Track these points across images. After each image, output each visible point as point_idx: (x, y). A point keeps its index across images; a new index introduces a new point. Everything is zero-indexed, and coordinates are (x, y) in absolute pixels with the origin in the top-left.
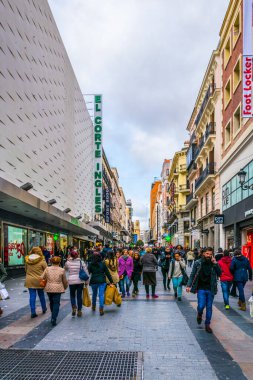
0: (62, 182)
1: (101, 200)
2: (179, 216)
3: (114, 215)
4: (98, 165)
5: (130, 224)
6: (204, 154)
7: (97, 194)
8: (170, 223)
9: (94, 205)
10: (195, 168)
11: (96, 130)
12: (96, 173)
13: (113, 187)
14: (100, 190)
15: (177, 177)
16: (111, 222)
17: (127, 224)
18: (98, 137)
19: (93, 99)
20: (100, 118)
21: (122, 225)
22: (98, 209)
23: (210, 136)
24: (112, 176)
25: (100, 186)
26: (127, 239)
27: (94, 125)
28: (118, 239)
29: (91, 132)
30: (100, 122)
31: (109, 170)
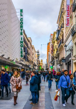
0: (7, 47)
1: (23, 52)
2: (55, 59)
3: (30, 58)
4: (22, 38)
5: (38, 61)
6: (61, 35)
7: (21, 50)
8: (52, 61)
9: (20, 54)
10: (59, 40)
11: (21, 24)
12: (21, 41)
13: (29, 45)
14: (23, 48)
15: (54, 42)
16: (28, 61)
17: (36, 61)
18: (22, 27)
19: (19, 11)
20: (22, 19)
21: (34, 62)
22: (22, 56)
23: (62, 29)
24: (29, 41)
25: (22, 47)
26: (36, 68)
27: (20, 22)
28: (32, 68)
29: (18, 25)
30: (22, 21)
31: (27, 39)
